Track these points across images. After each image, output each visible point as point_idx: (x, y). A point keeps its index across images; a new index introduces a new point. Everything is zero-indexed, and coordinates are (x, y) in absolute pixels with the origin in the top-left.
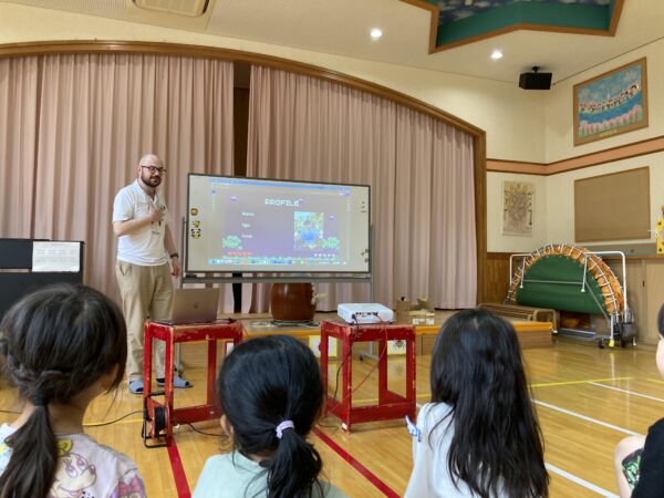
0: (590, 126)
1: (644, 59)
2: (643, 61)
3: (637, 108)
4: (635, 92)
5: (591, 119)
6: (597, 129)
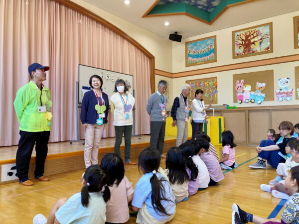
0: (193, 59)
1: (215, 36)
2: (215, 37)
3: (212, 54)
4: (212, 48)
5: (193, 57)
6: (196, 61)
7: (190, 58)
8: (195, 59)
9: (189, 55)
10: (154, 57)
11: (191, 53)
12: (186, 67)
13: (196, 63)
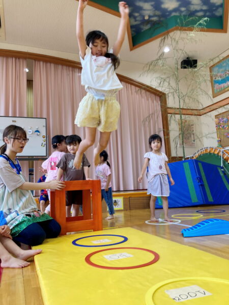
0: (220, 86)
5: (220, 82)
6: (224, 87)
7: (217, 86)
8: (222, 85)
9: (215, 81)
10: (164, 94)
11: (217, 79)
12: (214, 97)
13: (224, 89)
